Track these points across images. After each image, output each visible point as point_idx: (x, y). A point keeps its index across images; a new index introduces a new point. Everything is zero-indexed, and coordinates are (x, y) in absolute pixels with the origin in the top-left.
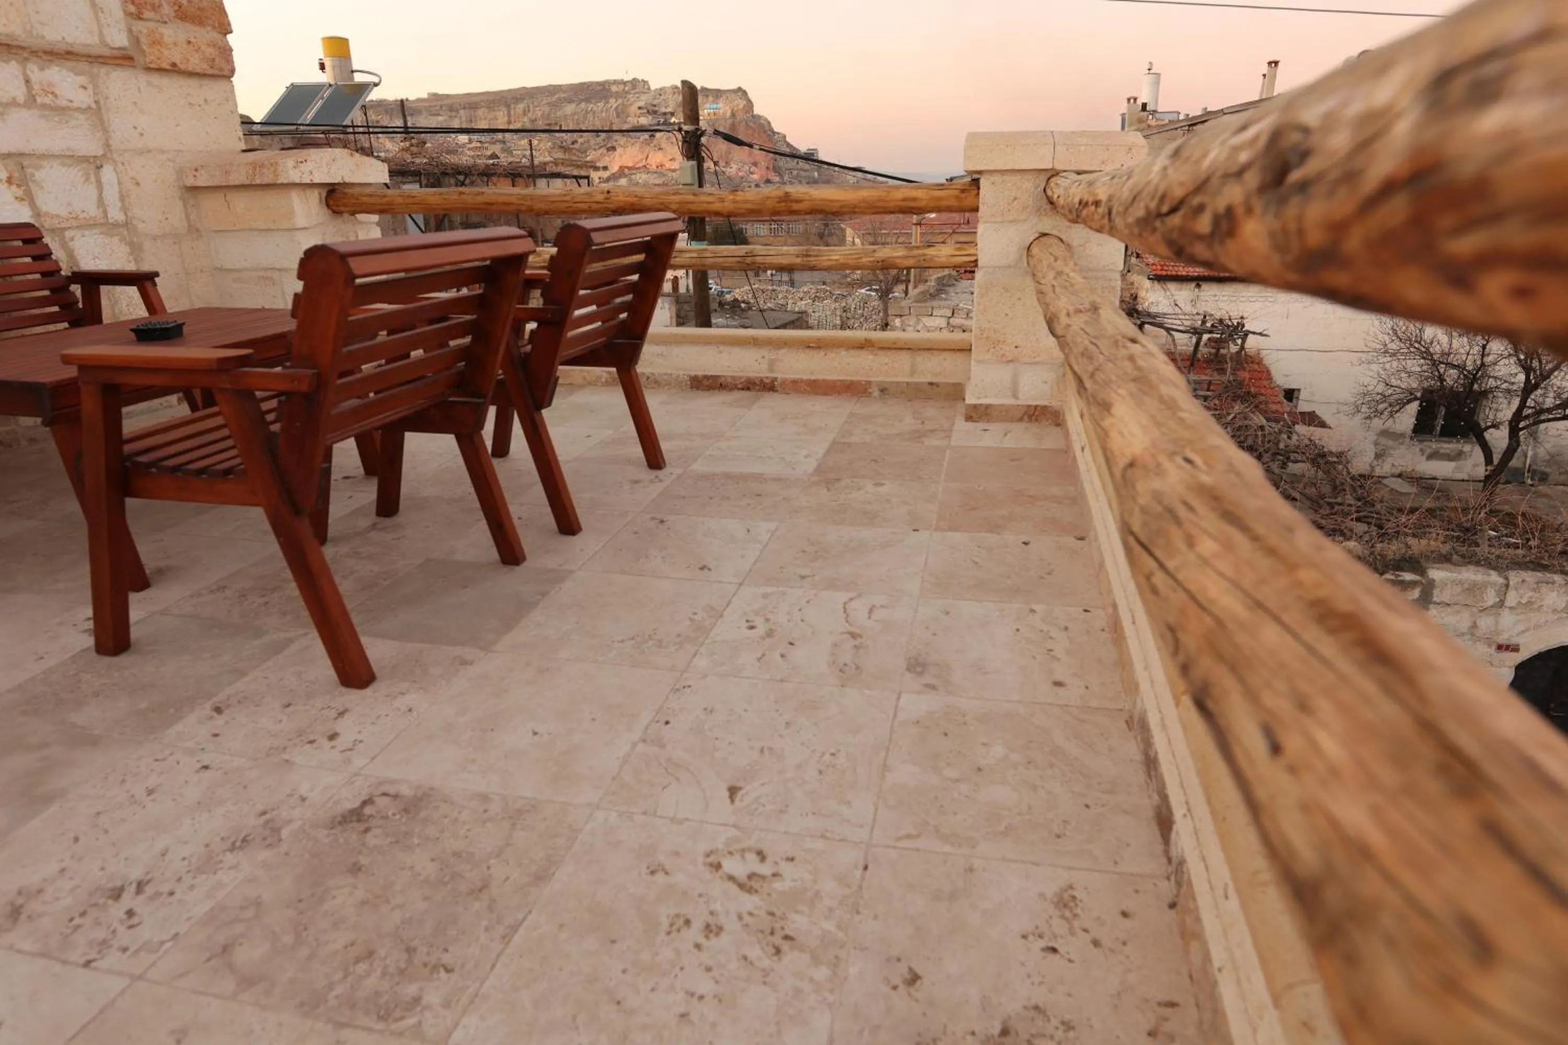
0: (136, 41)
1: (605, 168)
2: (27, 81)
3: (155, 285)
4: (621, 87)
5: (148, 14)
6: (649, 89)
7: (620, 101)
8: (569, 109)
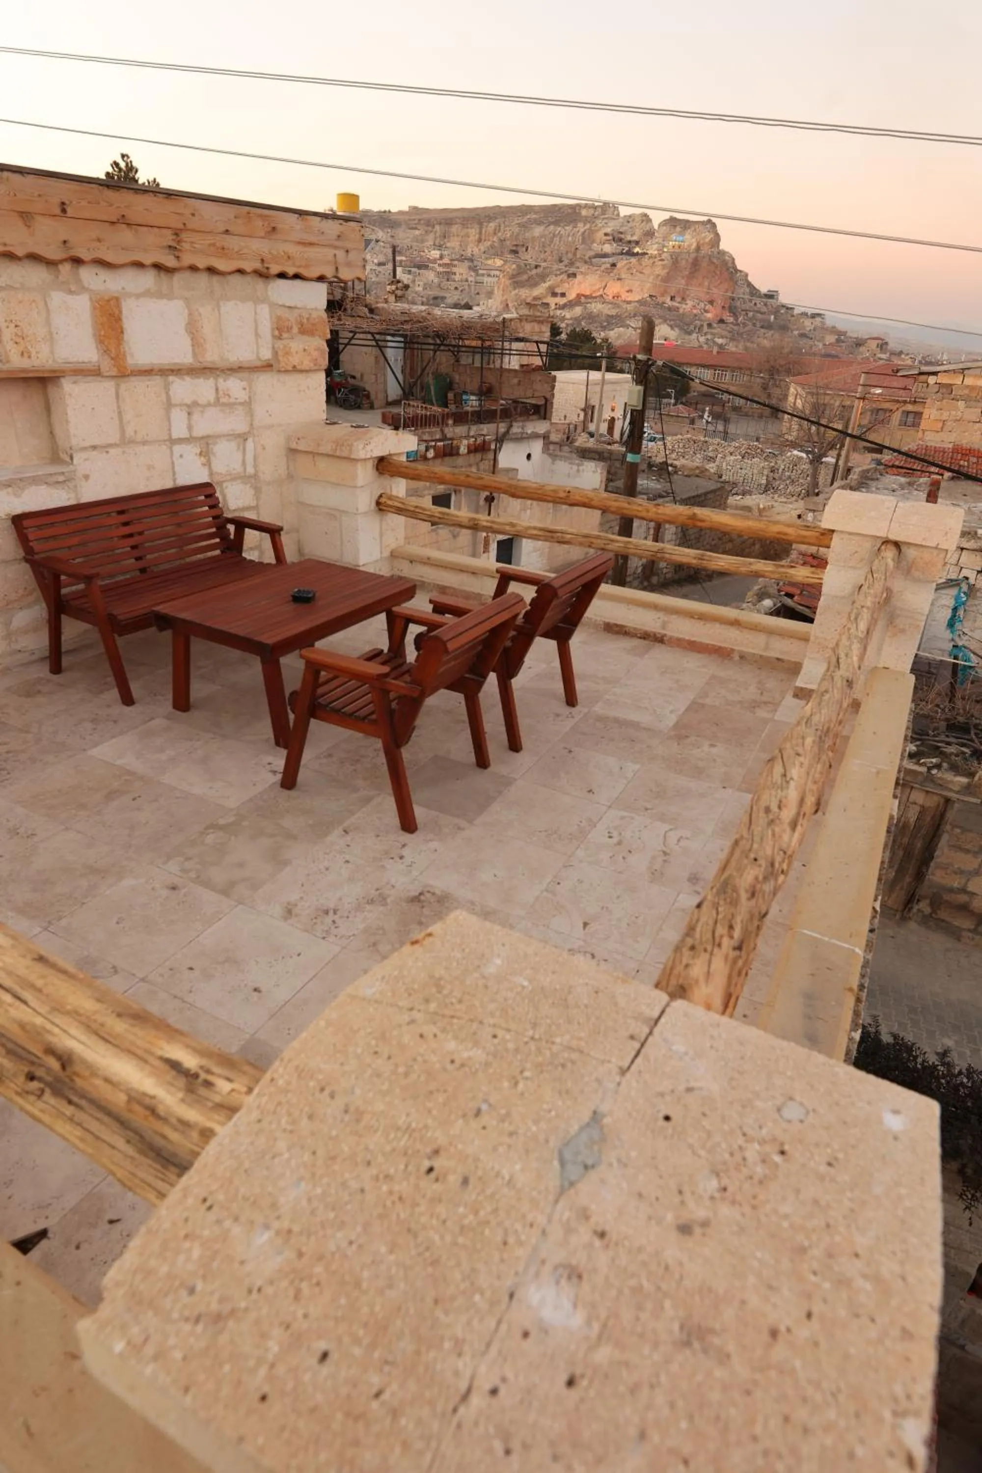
0: (275, 353)
1: (563, 295)
2: (217, 389)
3: (280, 535)
4: (592, 211)
5: (285, 335)
6: (618, 215)
7: (588, 226)
8: (538, 231)
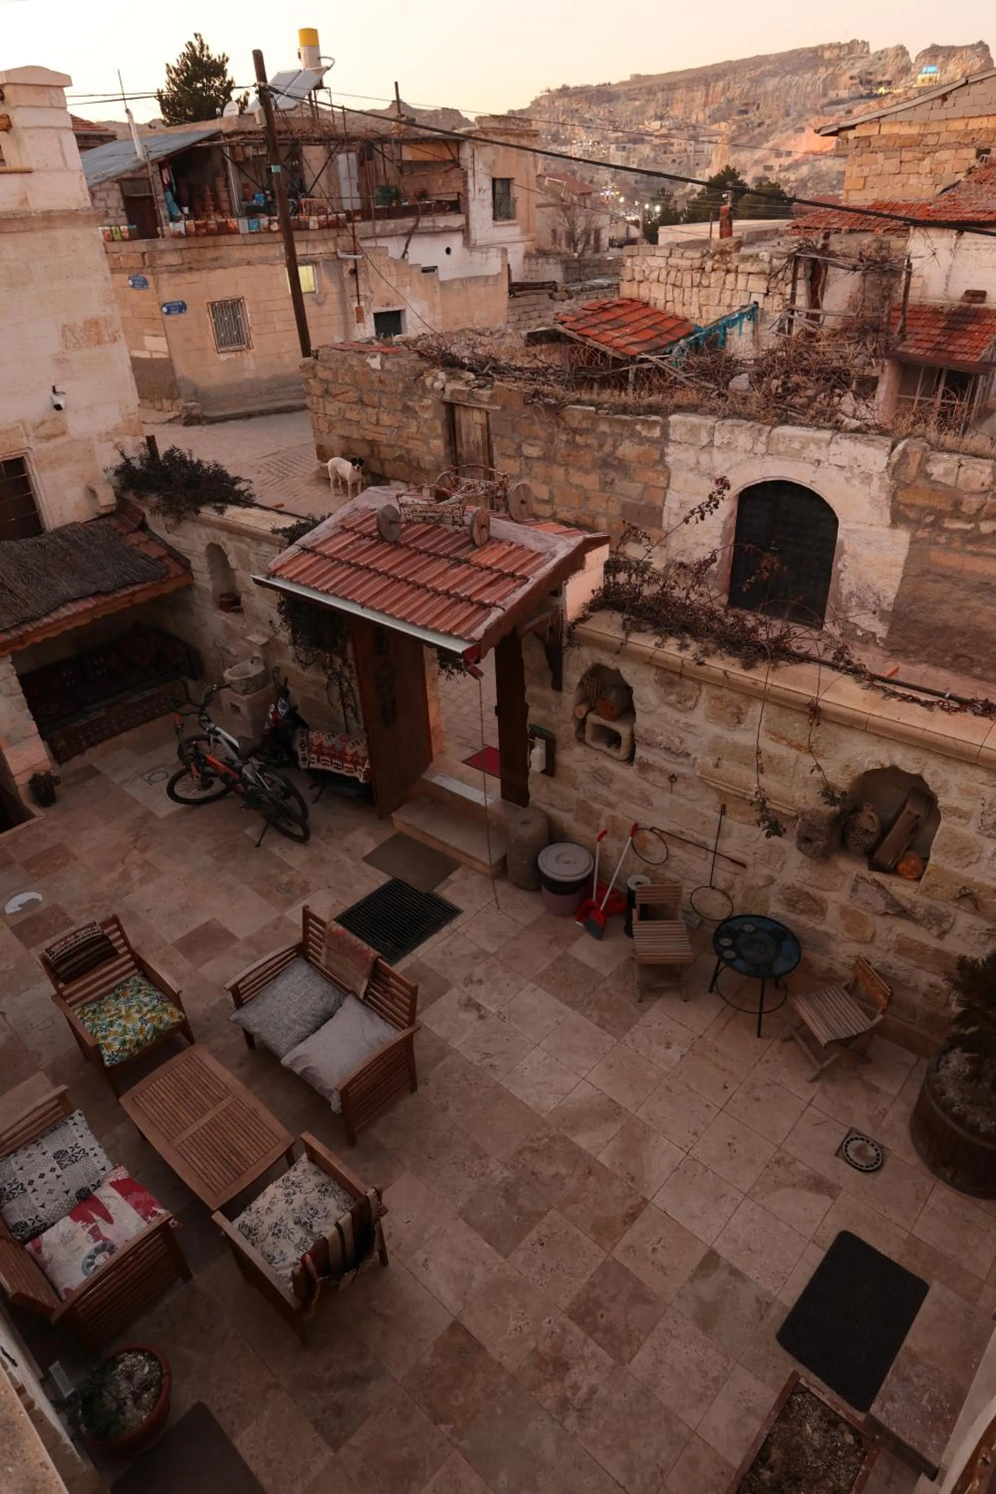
4: (836, 51)
6: (868, 52)
7: (831, 70)
8: (771, 84)
